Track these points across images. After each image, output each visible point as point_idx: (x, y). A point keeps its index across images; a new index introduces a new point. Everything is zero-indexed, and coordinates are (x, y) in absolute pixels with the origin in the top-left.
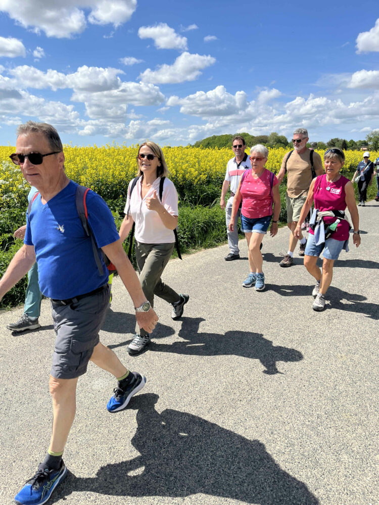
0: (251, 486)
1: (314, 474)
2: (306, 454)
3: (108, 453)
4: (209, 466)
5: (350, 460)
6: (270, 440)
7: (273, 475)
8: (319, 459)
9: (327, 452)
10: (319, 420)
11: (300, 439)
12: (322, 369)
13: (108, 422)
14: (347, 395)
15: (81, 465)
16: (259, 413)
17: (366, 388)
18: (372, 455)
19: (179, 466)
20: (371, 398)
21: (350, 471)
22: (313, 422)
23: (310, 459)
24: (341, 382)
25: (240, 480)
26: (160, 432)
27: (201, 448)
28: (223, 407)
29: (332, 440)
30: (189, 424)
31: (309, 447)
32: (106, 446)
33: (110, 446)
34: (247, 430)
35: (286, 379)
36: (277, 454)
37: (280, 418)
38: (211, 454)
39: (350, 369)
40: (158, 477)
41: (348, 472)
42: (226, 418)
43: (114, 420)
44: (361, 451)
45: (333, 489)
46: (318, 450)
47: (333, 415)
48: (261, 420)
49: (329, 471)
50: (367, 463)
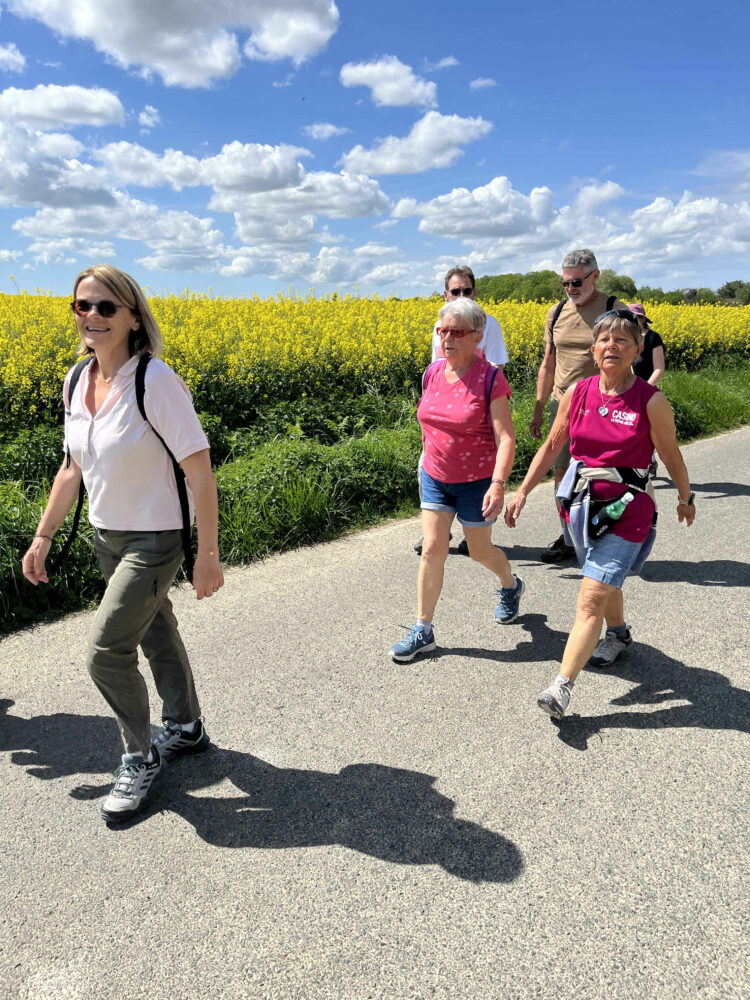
0: (568, 974)
1: (696, 955)
2: (679, 915)
3: (284, 891)
4: (483, 928)
6: (606, 885)
7: (611, 954)
8: (705, 927)
9: (721, 915)
10: (706, 850)
11: (666, 885)
12: (711, 749)
15: (234, 912)
16: (583, 829)
19: (423, 925)
22: (693, 854)
23: (688, 926)
25: (546, 960)
28: (510, 813)
29: (733, 892)
30: (443, 844)
31: (685, 904)
32: (280, 876)
33: (288, 878)
34: (559, 864)
35: (636, 766)
36: (620, 913)
37: (626, 842)
38: (486, 905)
40: (383, 945)
43: (296, 828)
45: (735, 989)
46: (705, 910)
47: (734, 841)
48: (587, 844)
49: (727, 953)
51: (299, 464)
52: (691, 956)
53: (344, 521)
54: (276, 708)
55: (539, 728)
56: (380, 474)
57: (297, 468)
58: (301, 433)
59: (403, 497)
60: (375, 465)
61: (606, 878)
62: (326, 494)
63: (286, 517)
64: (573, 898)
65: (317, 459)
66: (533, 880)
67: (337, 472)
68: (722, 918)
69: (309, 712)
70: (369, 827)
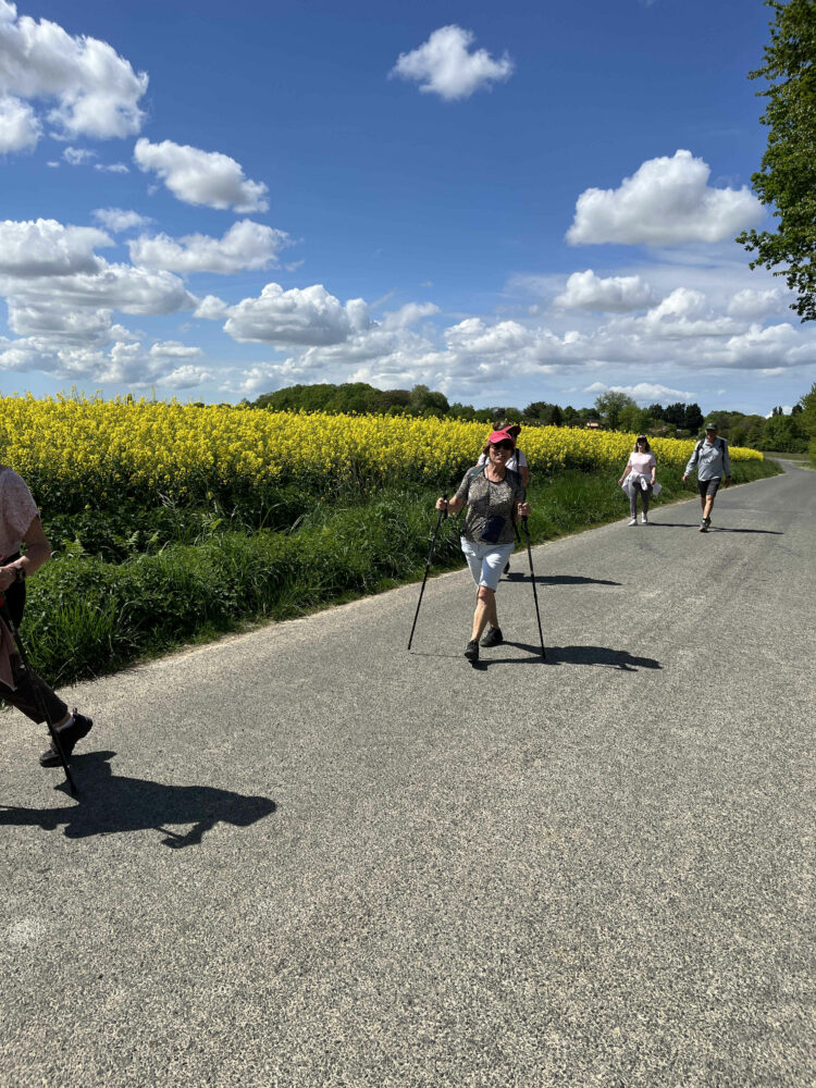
1: (494, 1077)
2: (478, 1038)
3: (45, 1081)
5: (564, 1043)
6: (406, 1018)
8: (502, 1047)
9: (518, 1031)
10: (504, 965)
11: (465, 1008)
12: (511, 862)
13: (46, 1013)
14: (558, 911)
16: (385, 962)
17: (594, 894)
18: (606, 1028)
20: (603, 912)
21: (565, 1066)
22: (491, 971)
23: (486, 1048)
24: (548, 884)
26: (166, 1026)
27: (259, 1051)
28: (308, 957)
29: (530, 1005)
30: (233, 1002)
31: (483, 1025)
32: (40, 1065)
33: (50, 1065)
34: (358, 1003)
35: (440, 888)
36: (419, 1045)
37: (427, 969)
38: (280, 1061)
39: (565, 856)
41: (560, 1067)
42: (315, 981)
43: (60, 1008)
44: (583, 1022)
46: (502, 1028)
47: (530, 953)
48: (388, 977)
49: (523, 1070)
50: (597, 1046)
51: (78, 585)
52: (488, 1079)
53: (132, 649)
54: (38, 872)
56: (176, 595)
57: (75, 590)
58: (81, 550)
59: (202, 620)
60: (170, 584)
61: (406, 1010)
62: (112, 615)
63: (60, 647)
64: (372, 1037)
65: (99, 579)
66: (330, 1026)
67: (124, 593)
68: (519, 1035)
69: (81, 871)
70: (148, 996)
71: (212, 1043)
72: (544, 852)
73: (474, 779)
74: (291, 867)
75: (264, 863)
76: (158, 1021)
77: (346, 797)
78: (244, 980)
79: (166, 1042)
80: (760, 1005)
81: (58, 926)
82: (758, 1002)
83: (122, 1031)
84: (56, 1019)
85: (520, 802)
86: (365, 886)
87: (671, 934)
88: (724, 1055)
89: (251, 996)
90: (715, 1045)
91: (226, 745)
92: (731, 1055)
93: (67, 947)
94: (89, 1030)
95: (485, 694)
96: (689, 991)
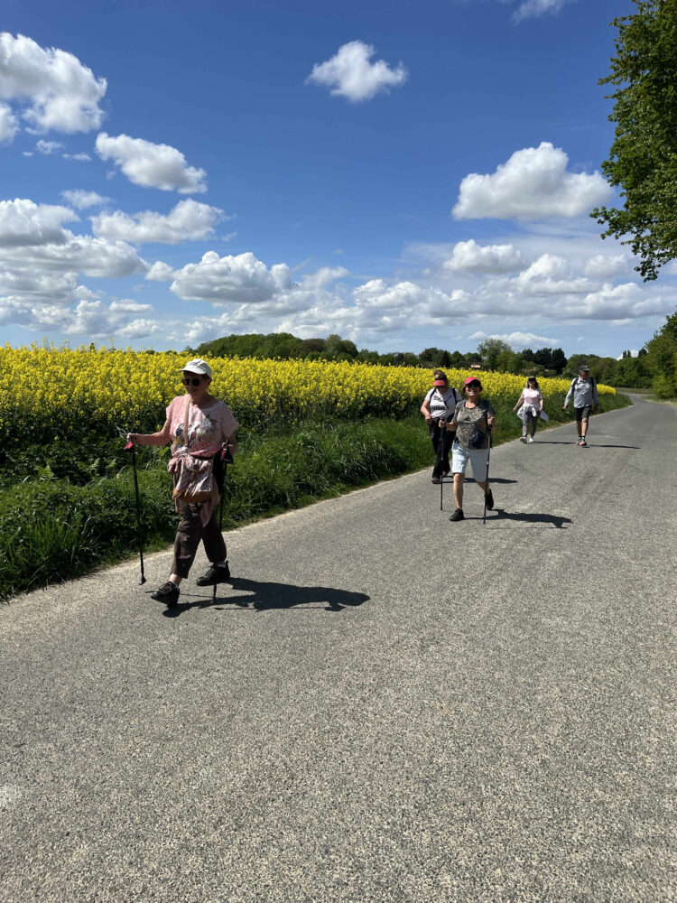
2: (383, 880)
5: (455, 883)
6: (324, 864)
8: (404, 887)
10: (405, 819)
11: (373, 856)
12: (410, 732)
16: (305, 818)
17: (479, 757)
18: (490, 869)
20: (486, 773)
22: (394, 824)
23: (390, 889)
24: (441, 750)
28: (242, 815)
29: (426, 852)
30: (179, 854)
31: (387, 869)
34: (283, 853)
35: (351, 755)
36: (334, 887)
37: (341, 823)
39: (455, 726)
42: (247, 835)
44: (471, 865)
46: (403, 871)
47: (426, 808)
48: (308, 830)
50: (482, 885)
51: (49, 504)
53: (94, 557)
54: (15, 746)
55: (270, 732)
56: (130, 511)
57: (46, 508)
58: (51, 475)
59: (153, 531)
60: (126, 503)
61: (323, 858)
62: (75, 533)
63: (33, 556)
64: (295, 881)
65: (67, 499)
66: (260, 872)
67: (87, 511)
68: (418, 876)
69: (51, 746)
70: (108, 849)
71: (161, 888)
72: (438, 723)
73: (378, 662)
74: (227, 739)
75: (205, 736)
76: (117, 871)
77: (272, 680)
78: (188, 835)
79: (123, 888)
80: (616, 848)
81: (32, 792)
82: (614, 845)
83: (86, 879)
84: (30, 870)
85: (417, 680)
86: (289, 754)
87: (543, 790)
88: (587, 890)
89: (194, 848)
90: (579, 882)
91: (173, 637)
92: (593, 890)
93: (40, 809)
94: (58, 879)
95: (388, 592)
96: (557, 838)
